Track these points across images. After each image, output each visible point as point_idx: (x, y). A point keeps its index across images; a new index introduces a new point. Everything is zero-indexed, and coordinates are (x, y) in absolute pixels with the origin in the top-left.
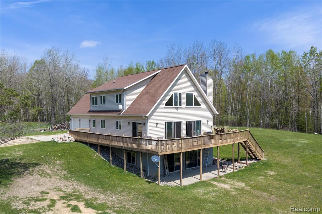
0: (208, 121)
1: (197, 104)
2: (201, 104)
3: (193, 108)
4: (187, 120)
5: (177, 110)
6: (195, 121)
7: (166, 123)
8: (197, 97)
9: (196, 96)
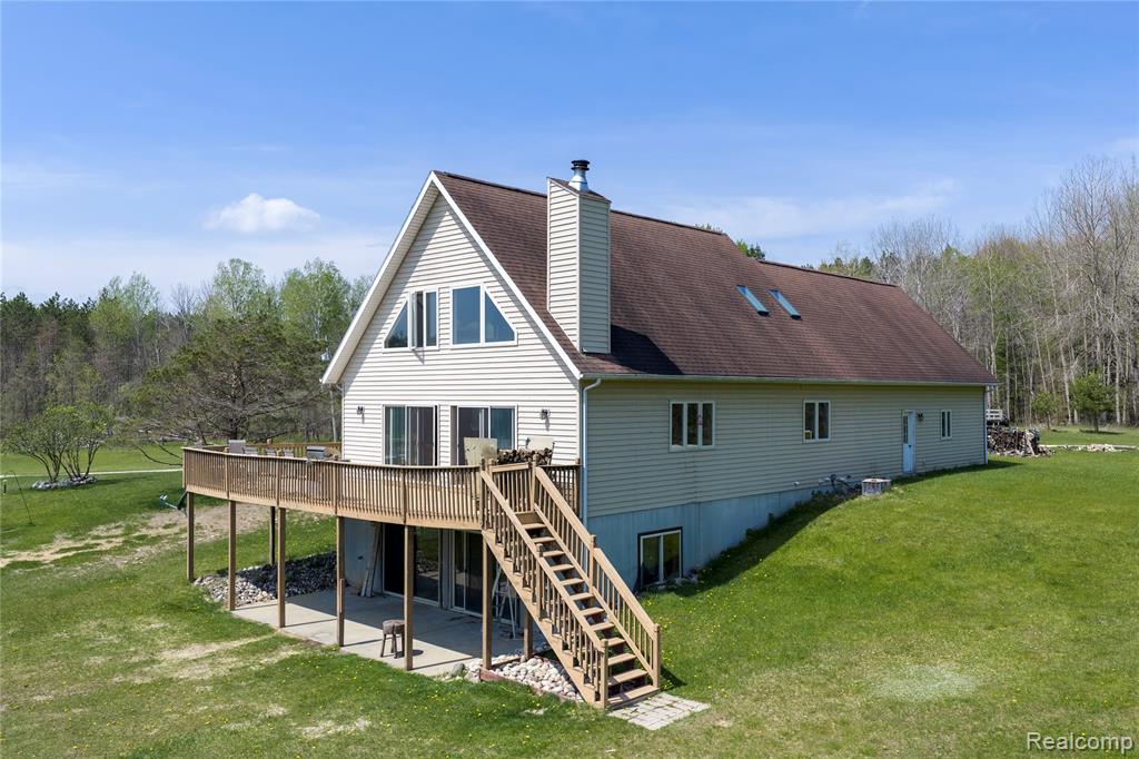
0: (545, 414)
1: (500, 331)
2: (515, 331)
3: (483, 352)
4: (454, 404)
5: (422, 361)
6: (486, 410)
7: (387, 409)
8: (495, 301)
9: (491, 296)
